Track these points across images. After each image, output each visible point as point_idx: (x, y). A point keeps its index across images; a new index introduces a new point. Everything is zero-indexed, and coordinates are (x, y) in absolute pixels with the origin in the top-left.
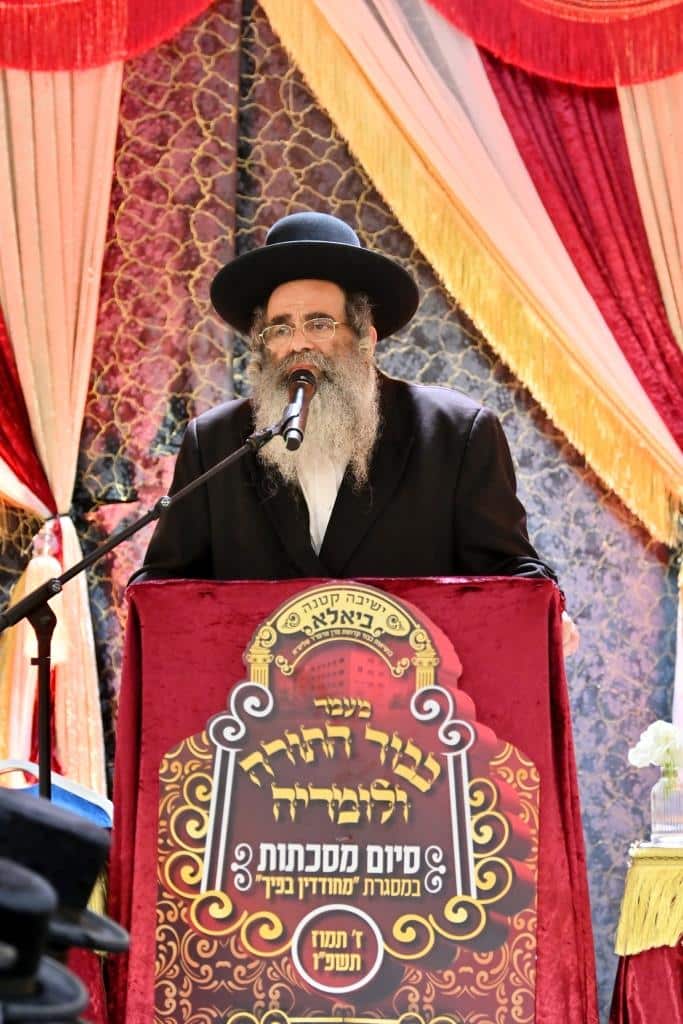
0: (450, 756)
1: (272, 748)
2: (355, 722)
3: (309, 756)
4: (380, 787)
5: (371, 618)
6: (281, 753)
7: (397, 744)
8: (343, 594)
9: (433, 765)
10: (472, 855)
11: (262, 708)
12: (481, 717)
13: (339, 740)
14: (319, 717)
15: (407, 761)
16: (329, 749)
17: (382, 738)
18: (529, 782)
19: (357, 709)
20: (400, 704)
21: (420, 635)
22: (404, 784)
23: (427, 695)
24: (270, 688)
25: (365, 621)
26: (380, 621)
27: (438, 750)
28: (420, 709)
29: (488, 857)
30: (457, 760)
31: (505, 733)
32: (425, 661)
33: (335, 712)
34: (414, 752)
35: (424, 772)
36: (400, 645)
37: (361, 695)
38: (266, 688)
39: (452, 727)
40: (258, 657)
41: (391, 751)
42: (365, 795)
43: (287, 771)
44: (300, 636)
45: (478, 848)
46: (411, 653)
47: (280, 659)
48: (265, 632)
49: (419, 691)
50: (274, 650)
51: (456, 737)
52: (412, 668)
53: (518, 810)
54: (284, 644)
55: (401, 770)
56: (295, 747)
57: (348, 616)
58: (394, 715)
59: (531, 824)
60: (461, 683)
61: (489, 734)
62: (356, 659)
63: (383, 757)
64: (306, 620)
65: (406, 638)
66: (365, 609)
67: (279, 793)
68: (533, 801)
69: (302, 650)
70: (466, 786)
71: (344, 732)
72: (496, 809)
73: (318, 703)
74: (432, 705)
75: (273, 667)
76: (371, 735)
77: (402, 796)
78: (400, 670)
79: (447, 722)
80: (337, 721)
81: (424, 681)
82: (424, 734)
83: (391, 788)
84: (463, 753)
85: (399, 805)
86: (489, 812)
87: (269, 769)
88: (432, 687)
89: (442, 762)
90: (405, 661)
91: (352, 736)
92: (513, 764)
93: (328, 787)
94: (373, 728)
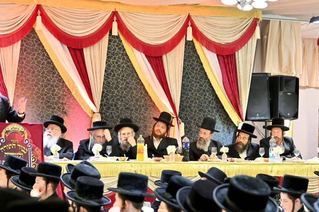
0: (29, 149)
1: (5, 147)
2: (16, 144)
3: (10, 148)
4: (19, 153)
5: (19, 129)
6: (6, 148)
7: (22, 147)
8: (15, 125)
9: (27, 150)
10: (32, 163)
11: (4, 141)
12: (34, 143)
13: (14, 146)
14: (11, 143)
15: (23, 149)
16: (12, 147)
17: (20, 146)
18: (40, 153)
19: (17, 142)
20: (22, 141)
21: (25, 131)
22: (23, 152)
23: (26, 140)
24: (5, 138)
25: (18, 129)
26: (20, 129)
27: (27, 148)
28: (25, 142)
29: (34, 163)
30: (30, 149)
31: (37, 146)
32: (26, 135)
33: (14, 142)
34: (24, 148)
35: (25, 151)
36: (23, 133)
37: (17, 140)
38: (4, 138)
39: (30, 145)
40: (3, 134)
41: (21, 148)
42: (17, 154)
43: (7, 150)
44: (9, 131)
45: (32, 162)
46: (24, 134)
47: (6, 134)
48: (4, 130)
49: (25, 139)
50: (5, 133)
51: (30, 146)
52: (24, 136)
53: (38, 156)
54: (7, 132)
55: (22, 151)
56: (8, 147)
57: (16, 128)
58: (22, 142)
59: (40, 158)
60: (31, 138)
61: (34, 145)
62: (17, 134)
63: (20, 148)
64: (10, 129)
65: (24, 132)
66: (18, 127)
67: (5, 153)
68: (40, 155)
69: (9, 133)
70: (31, 153)
71: (15, 145)
72: (35, 156)
73: (11, 141)
74: (27, 141)
75: (5, 135)
76: (19, 145)
77: (22, 154)
78: (23, 136)
79: (29, 144)
80: (14, 143)
81: (26, 138)
82: (26, 145)
83: (21, 153)
84: (31, 148)
85: (22, 155)
86: (34, 157)
87: (4, 150)
88: (27, 139)
89: (28, 149)
90: (23, 135)
91: (16, 146)
92: (38, 150)
93: (12, 153)
94: (19, 144)
